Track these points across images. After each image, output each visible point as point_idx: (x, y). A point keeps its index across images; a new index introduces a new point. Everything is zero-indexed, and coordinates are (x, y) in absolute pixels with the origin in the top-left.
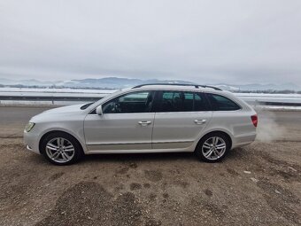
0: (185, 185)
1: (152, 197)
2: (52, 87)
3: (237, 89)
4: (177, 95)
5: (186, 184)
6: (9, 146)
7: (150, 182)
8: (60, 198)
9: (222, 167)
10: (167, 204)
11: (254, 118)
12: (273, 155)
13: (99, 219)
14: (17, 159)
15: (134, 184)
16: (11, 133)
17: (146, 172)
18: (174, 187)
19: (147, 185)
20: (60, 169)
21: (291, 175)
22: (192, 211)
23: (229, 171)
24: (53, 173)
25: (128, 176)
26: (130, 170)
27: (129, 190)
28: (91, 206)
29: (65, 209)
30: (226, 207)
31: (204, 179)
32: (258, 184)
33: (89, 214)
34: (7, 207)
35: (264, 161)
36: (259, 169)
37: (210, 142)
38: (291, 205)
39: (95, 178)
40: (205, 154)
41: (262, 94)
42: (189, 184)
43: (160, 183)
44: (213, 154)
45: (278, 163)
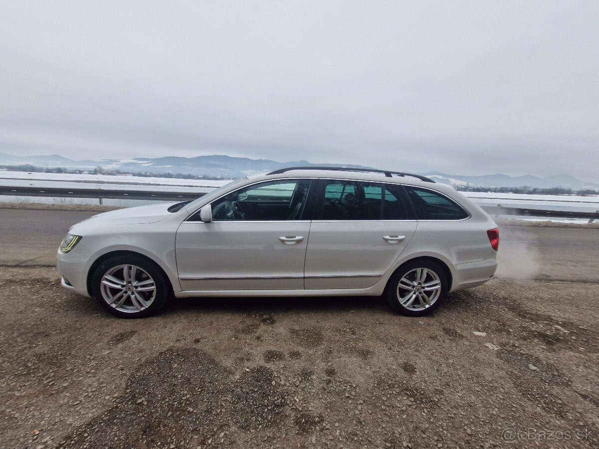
0: (365, 354)
1: (306, 375)
2: (95, 172)
3: (463, 183)
4: (350, 189)
5: (368, 352)
6: (21, 282)
7: (301, 349)
8: (132, 375)
9: (433, 325)
10: (333, 386)
11: (493, 235)
12: (528, 305)
13: (209, 411)
14: (41, 306)
15: (270, 352)
16: (23, 258)
17: (293, 332)
18: (345, 358)
19: (295, 355)
20: (128, 325)
21: (558, 340)
22: (379, 398)
23: (447, 331)
24: (115, 333)
25: (258, 338)
26: (263, 327)
27: (262, 363)
28: (192, 390)
29: (143, 394)
30: (441, 392)
31: (401, 344)
32: (499, 354)
33: (189, 403)
34: (31, 391)
35: (510, 315)
36: (502, 328)
37: (412, 277)
38: (556, 390)
39: (197, 341)
40: (402, 301)
41: (511, 195)
42: (373, 353)
43: (320, 350)
44: (416, 301)
45: (536, 318)
